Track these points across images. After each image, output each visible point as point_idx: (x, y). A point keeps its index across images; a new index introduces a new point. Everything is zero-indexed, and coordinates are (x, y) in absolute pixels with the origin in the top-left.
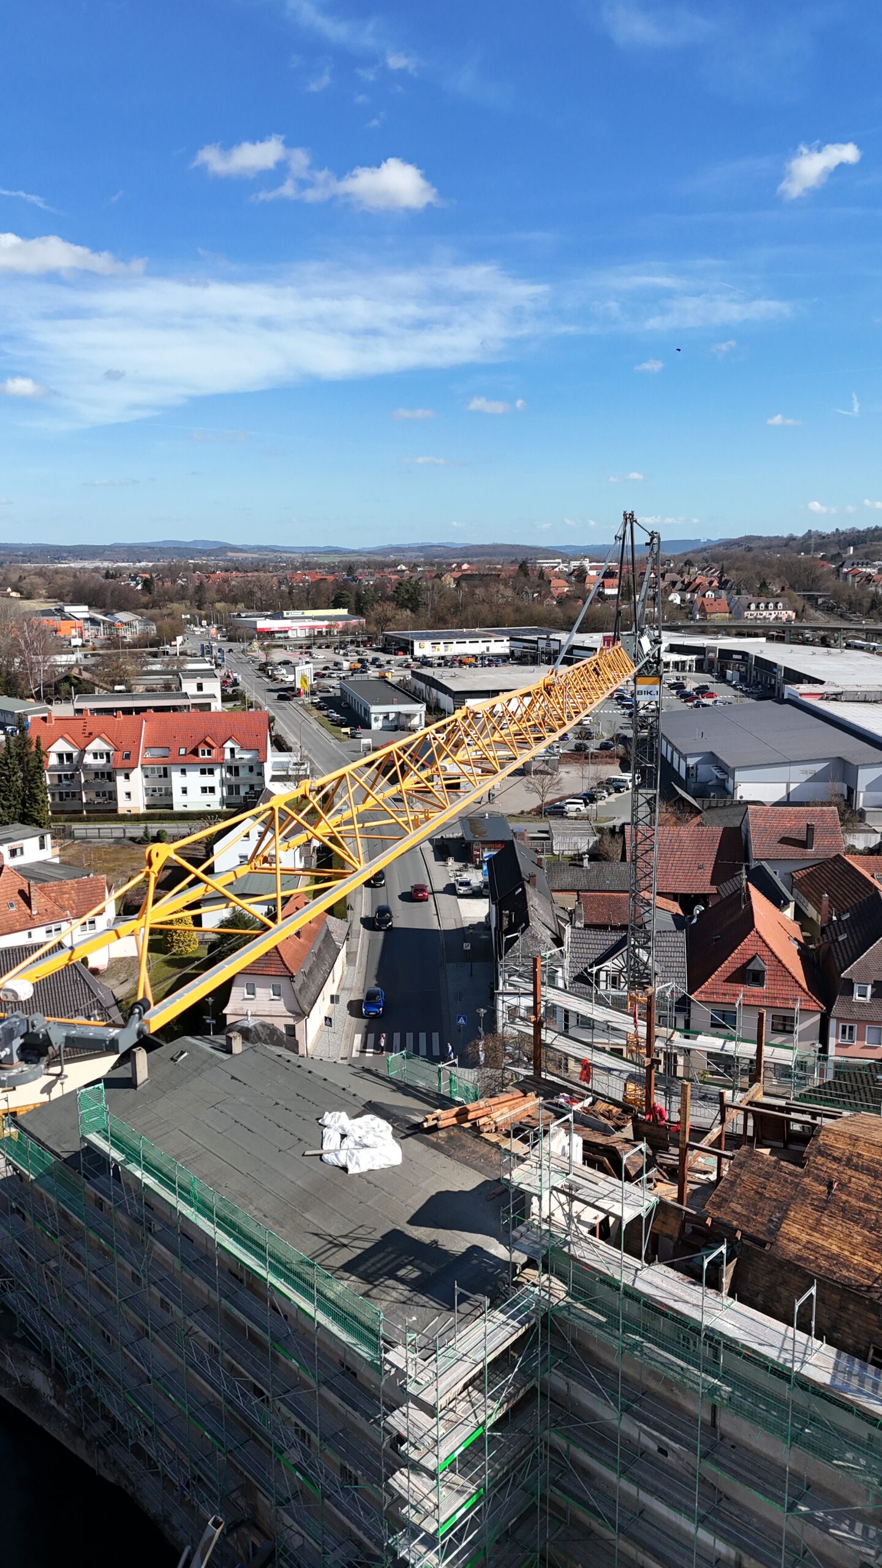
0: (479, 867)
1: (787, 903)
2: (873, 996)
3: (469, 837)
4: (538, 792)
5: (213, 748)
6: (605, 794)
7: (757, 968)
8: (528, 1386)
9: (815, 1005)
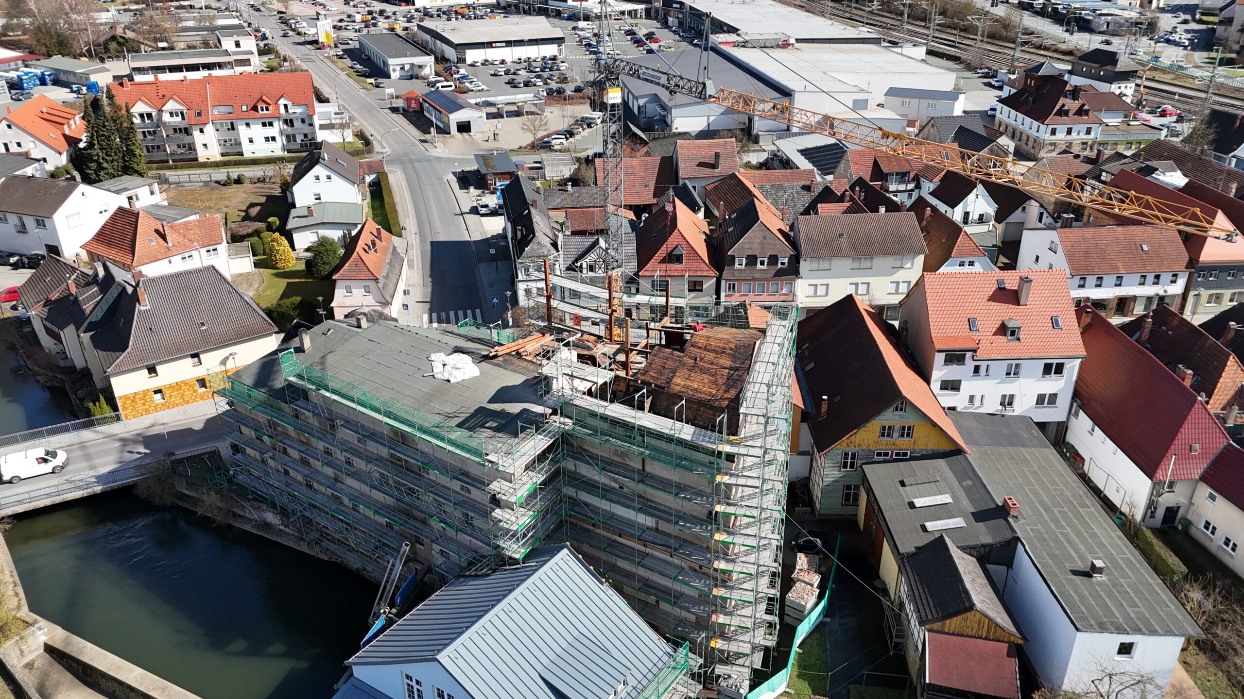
0: (493, 193)
1: (699, 208)
2: (746, 265)
3: (483, 171)
4: (530, 130)
5: (270, 105)
6: (581, 129)
7: (679, 253)
8: (556, 466)
9: (713, 272)
